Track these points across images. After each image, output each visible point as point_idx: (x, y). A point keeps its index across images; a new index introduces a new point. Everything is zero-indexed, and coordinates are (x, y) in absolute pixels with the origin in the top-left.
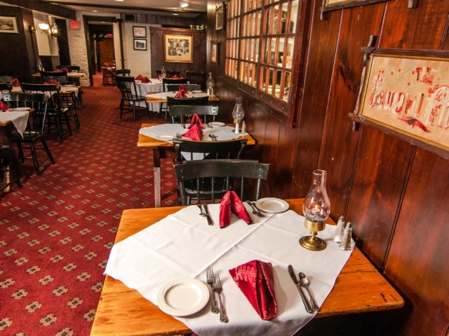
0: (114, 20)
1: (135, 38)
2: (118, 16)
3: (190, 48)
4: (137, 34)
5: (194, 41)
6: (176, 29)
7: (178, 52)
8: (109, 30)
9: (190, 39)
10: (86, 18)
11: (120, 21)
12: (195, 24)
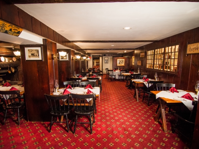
0: (100, 56)
1: (105, 60)
2: (101, 55)
3: (124, 62)
4: (106, 59)
5: (125, 60)
6: (120, 58)
7: (121, 63)
8: (99, 59)
9: (124, 60)
10: (93, 56)
11: (102, 56)
12: (125, 56)
